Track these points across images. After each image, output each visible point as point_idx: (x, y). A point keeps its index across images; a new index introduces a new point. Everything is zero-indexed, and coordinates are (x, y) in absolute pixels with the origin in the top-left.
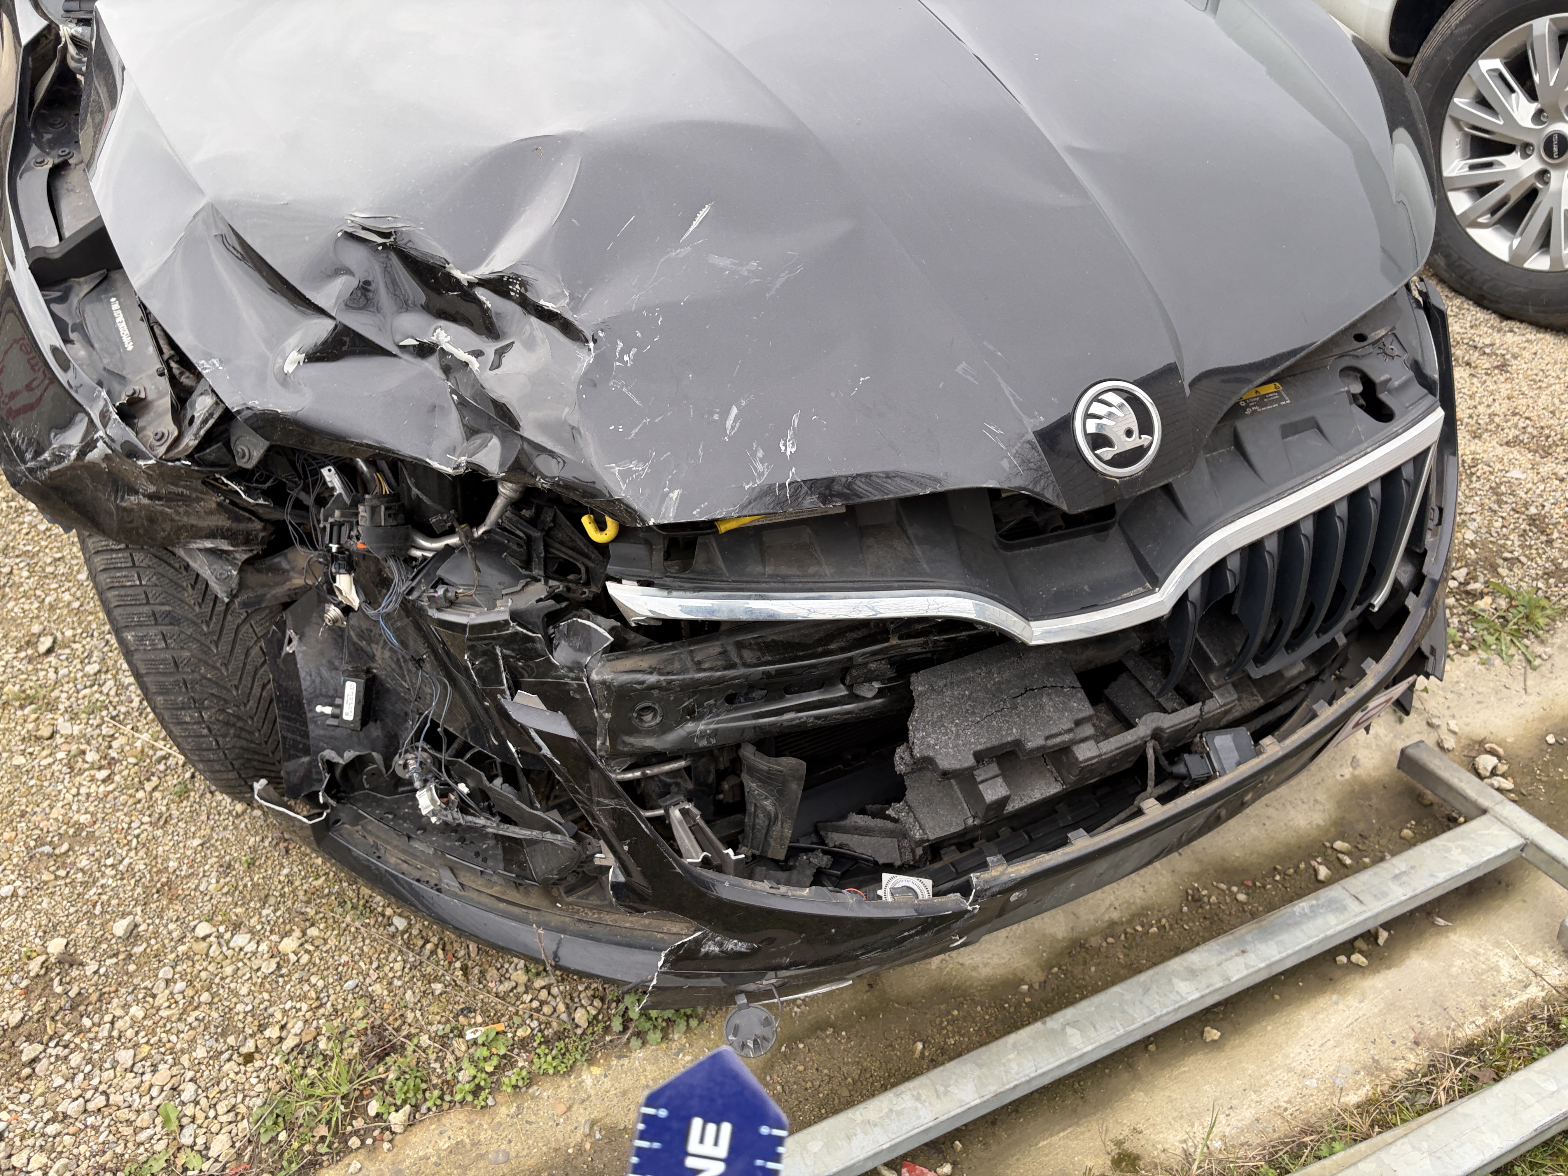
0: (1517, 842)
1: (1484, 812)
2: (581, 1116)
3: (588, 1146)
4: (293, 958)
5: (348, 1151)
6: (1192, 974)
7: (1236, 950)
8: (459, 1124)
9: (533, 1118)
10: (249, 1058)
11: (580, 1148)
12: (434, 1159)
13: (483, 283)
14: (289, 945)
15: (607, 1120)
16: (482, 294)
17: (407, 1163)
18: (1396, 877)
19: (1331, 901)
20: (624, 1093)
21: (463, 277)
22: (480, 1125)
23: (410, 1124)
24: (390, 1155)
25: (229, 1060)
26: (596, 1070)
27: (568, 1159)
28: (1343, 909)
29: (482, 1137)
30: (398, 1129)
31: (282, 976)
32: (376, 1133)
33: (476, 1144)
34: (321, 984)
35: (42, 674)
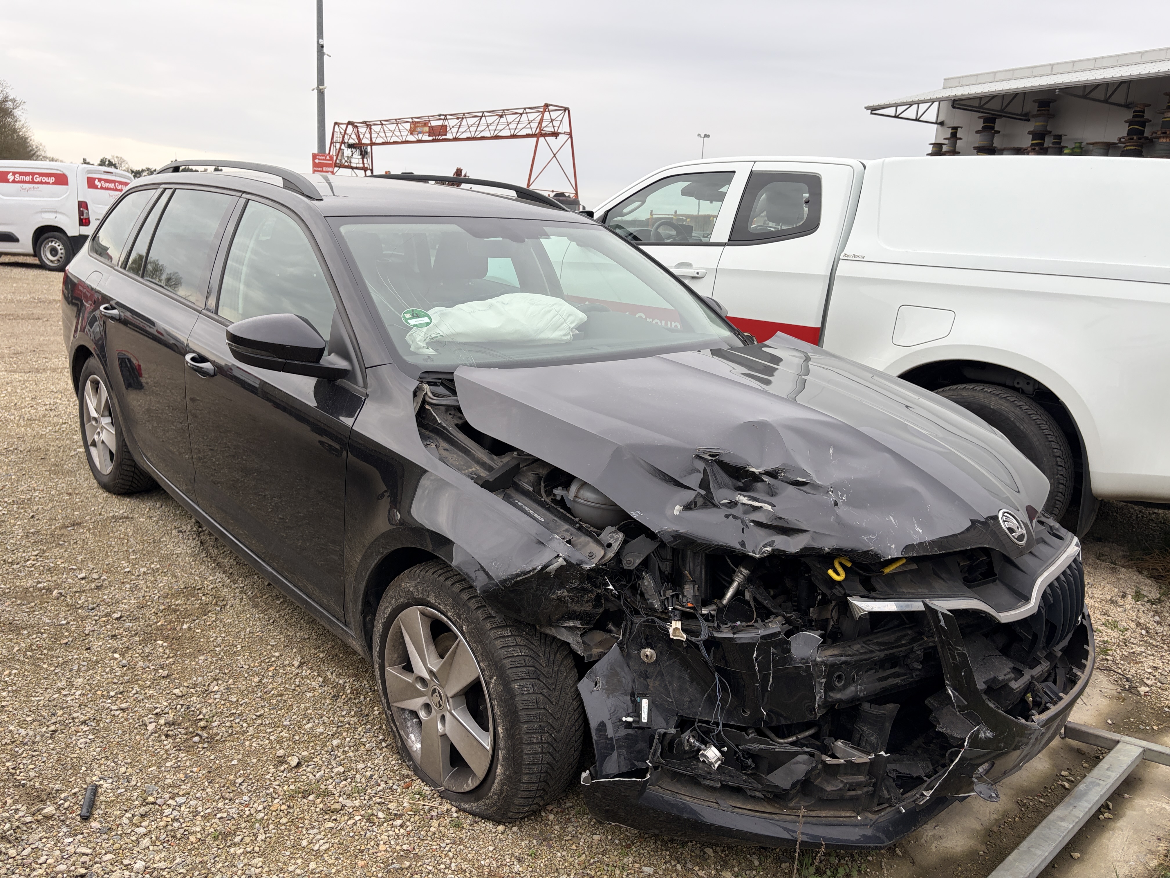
0: (1141, 750)
1: (1118, 742)
6: (1062, 819)
7: (1071, 808)
13: (768, 473)
16: (766, 478)
18: (1108, 769)
19: (1092, 783)
21: (756, 471)
28: (1099, 785)
35: (304, 777)
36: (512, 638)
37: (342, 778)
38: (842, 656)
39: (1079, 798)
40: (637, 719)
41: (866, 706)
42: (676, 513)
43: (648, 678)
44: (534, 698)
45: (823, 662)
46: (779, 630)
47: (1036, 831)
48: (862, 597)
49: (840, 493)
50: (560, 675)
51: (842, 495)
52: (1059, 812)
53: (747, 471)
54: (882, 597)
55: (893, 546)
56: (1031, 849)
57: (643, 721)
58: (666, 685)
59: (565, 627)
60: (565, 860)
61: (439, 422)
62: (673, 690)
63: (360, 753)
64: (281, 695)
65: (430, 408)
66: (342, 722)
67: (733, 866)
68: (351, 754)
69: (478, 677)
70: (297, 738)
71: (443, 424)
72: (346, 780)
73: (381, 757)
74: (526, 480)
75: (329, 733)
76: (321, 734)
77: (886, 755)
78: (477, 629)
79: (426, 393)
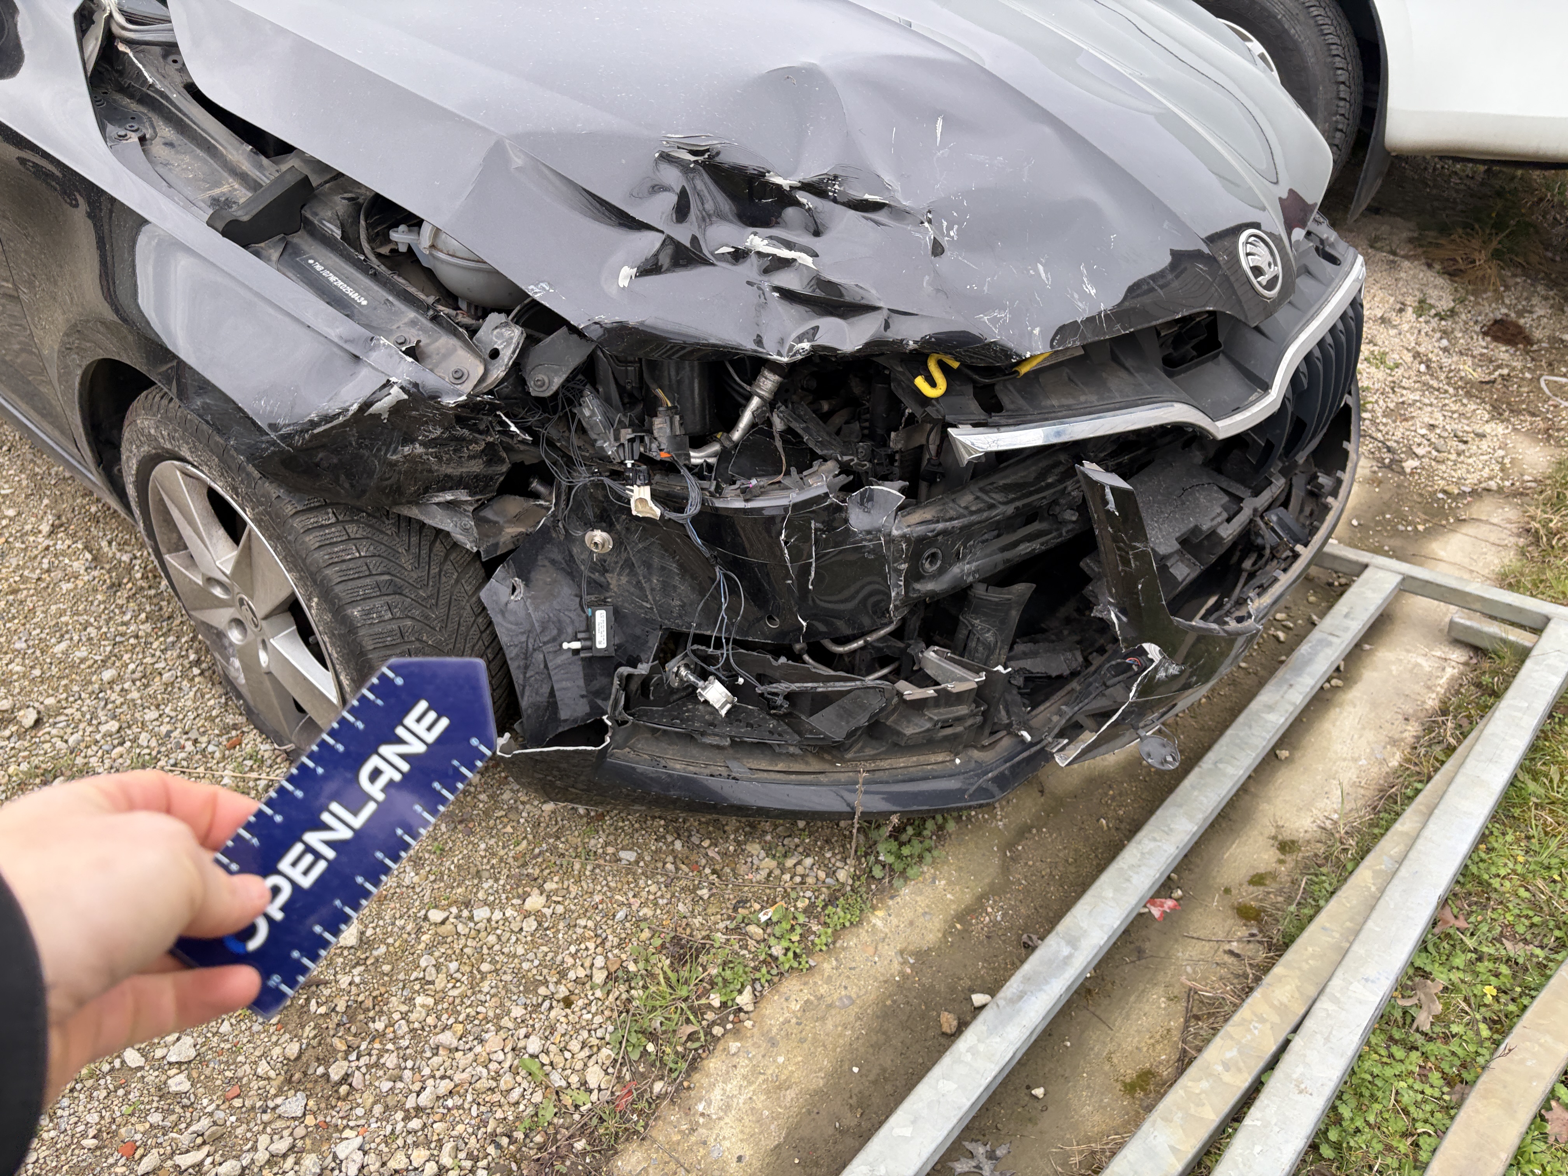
0: (1399, 578)
1: (1366, 566)
2: (889, 951)
3: (909, 971)
4: (548, 912)
5: (717, 1039)
6: (1270, 708)
7: (1285, 687)
8: (797, 988)
9: (854, 965)
10: (567, 1002)
11: (902, 973)
12: (794, 1021)
13: (807, 187)
14: (535, 901)
15: (911, 947)
16: (803, 198)
17: (774, 1030)
18: (1346, 616)
19: (1320, 641)
20: (911, 923)
21: (785, 183)
22: (815, 983)
23: (757, 1000)
24: (755, 1030)
25: (551, 1008)
26: (880, 913)
27: (899, 985)
28: (1330, 644)
29: (822, 991)
30: (750, 1008)
31: (547, 929)
32: (731, 1018)
33: (820, 998)
34: (590, 924)
35: (47, 746)
36: (340, 528)
37: (116, 742)
38: (938, 522)
39: (1299, 671)
40: (588, 643)
41: (980, 590)
42: (623, 282)
43: (607, 571)
44: (395, 627)
45: (904, 536)
46: (826, 490)
47: (1230, 732)
48: (975, 425)
49: (945, 224)
50: (444, 579)
51: (949, 228)
52: (1265, 697)
53: (768, 184)
54: (1011, 421)
55: (1036, 331)
56: (1220, 766)
57: (599, 646)
58: (639, 582)
59: (438, 504)
60: (494, 855)
61: (150, 80)
62: (652, 590)
63: (151, 691)
64: (15, 592)
65: (128, 51)
66: (122, 635)
67: (765, 832)
68: (135, 695)
69: (293, 594)
70: (37, 672)
71: (159, 86)
72: (122, 744)
73: (192, 694)
74: (329, 214)
75: (97, 658)
76: (83, 660)
77: (1004, 672)
78: (269, 514)
79: (111, 16)
